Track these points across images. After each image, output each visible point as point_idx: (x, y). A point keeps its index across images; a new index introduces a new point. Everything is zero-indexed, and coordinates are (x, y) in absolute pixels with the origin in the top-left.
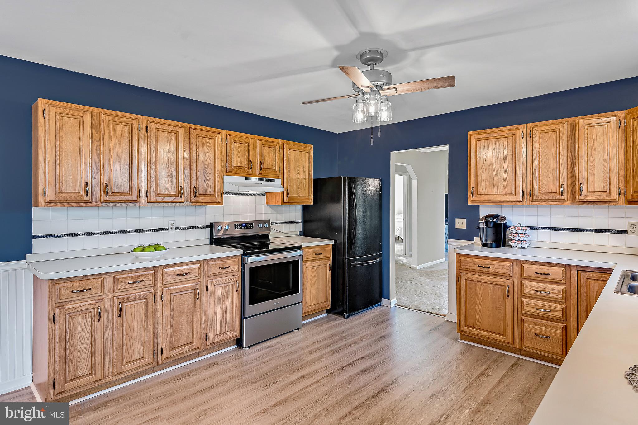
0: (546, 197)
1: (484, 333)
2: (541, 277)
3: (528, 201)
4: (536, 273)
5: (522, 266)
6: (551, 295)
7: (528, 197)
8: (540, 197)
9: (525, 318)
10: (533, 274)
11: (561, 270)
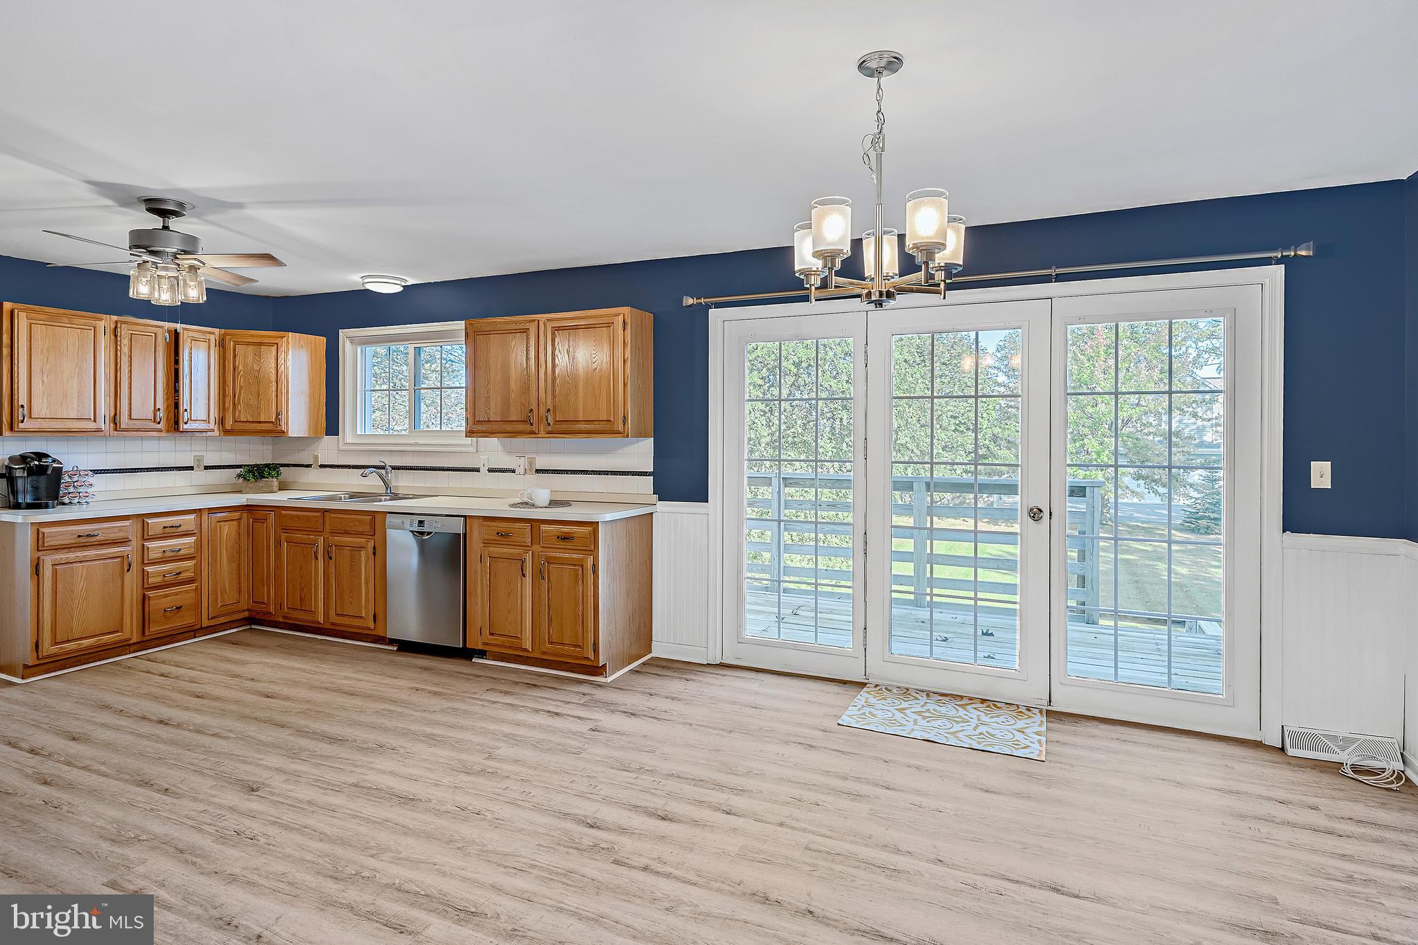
0: (138, 424)
1: (86, 643)
2: (171, 532)
3: (112, 429)
4: (164, 527)
5: (145, 524)
6: (182, 552)
7: (112, 425)
8: (132, 424)
9: (151, 594)
10: (159, 530)
11: (192, 517)
